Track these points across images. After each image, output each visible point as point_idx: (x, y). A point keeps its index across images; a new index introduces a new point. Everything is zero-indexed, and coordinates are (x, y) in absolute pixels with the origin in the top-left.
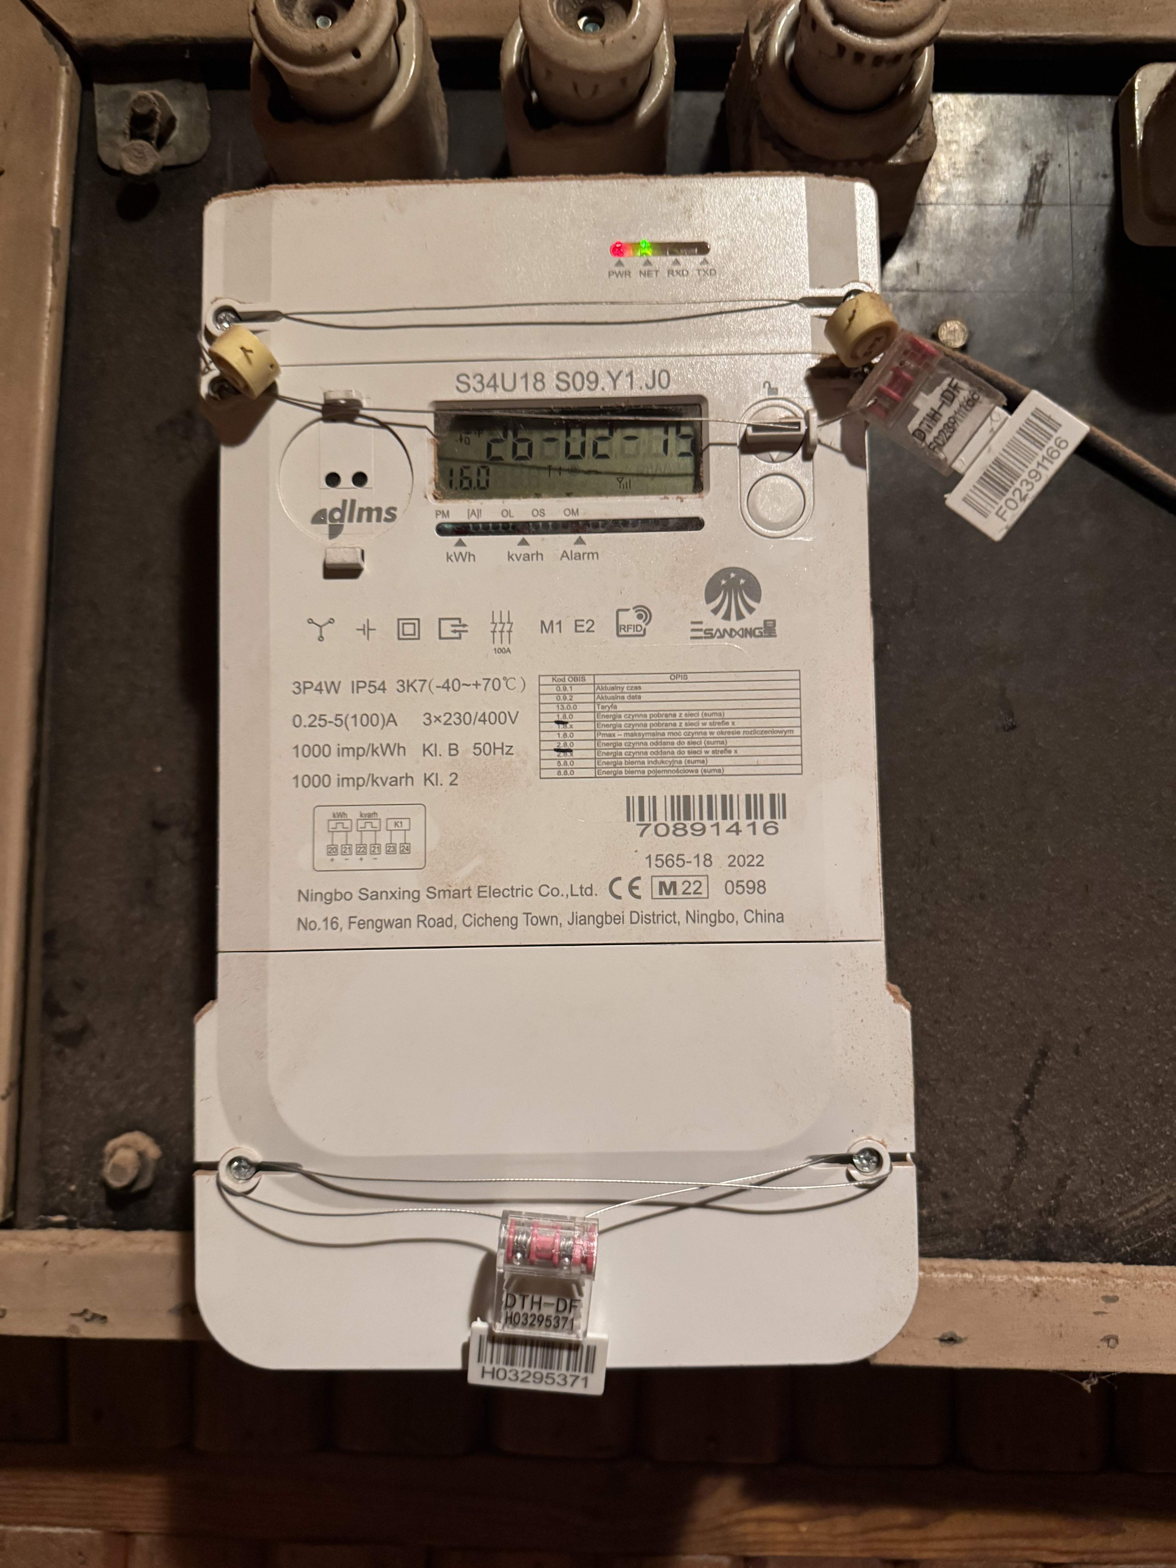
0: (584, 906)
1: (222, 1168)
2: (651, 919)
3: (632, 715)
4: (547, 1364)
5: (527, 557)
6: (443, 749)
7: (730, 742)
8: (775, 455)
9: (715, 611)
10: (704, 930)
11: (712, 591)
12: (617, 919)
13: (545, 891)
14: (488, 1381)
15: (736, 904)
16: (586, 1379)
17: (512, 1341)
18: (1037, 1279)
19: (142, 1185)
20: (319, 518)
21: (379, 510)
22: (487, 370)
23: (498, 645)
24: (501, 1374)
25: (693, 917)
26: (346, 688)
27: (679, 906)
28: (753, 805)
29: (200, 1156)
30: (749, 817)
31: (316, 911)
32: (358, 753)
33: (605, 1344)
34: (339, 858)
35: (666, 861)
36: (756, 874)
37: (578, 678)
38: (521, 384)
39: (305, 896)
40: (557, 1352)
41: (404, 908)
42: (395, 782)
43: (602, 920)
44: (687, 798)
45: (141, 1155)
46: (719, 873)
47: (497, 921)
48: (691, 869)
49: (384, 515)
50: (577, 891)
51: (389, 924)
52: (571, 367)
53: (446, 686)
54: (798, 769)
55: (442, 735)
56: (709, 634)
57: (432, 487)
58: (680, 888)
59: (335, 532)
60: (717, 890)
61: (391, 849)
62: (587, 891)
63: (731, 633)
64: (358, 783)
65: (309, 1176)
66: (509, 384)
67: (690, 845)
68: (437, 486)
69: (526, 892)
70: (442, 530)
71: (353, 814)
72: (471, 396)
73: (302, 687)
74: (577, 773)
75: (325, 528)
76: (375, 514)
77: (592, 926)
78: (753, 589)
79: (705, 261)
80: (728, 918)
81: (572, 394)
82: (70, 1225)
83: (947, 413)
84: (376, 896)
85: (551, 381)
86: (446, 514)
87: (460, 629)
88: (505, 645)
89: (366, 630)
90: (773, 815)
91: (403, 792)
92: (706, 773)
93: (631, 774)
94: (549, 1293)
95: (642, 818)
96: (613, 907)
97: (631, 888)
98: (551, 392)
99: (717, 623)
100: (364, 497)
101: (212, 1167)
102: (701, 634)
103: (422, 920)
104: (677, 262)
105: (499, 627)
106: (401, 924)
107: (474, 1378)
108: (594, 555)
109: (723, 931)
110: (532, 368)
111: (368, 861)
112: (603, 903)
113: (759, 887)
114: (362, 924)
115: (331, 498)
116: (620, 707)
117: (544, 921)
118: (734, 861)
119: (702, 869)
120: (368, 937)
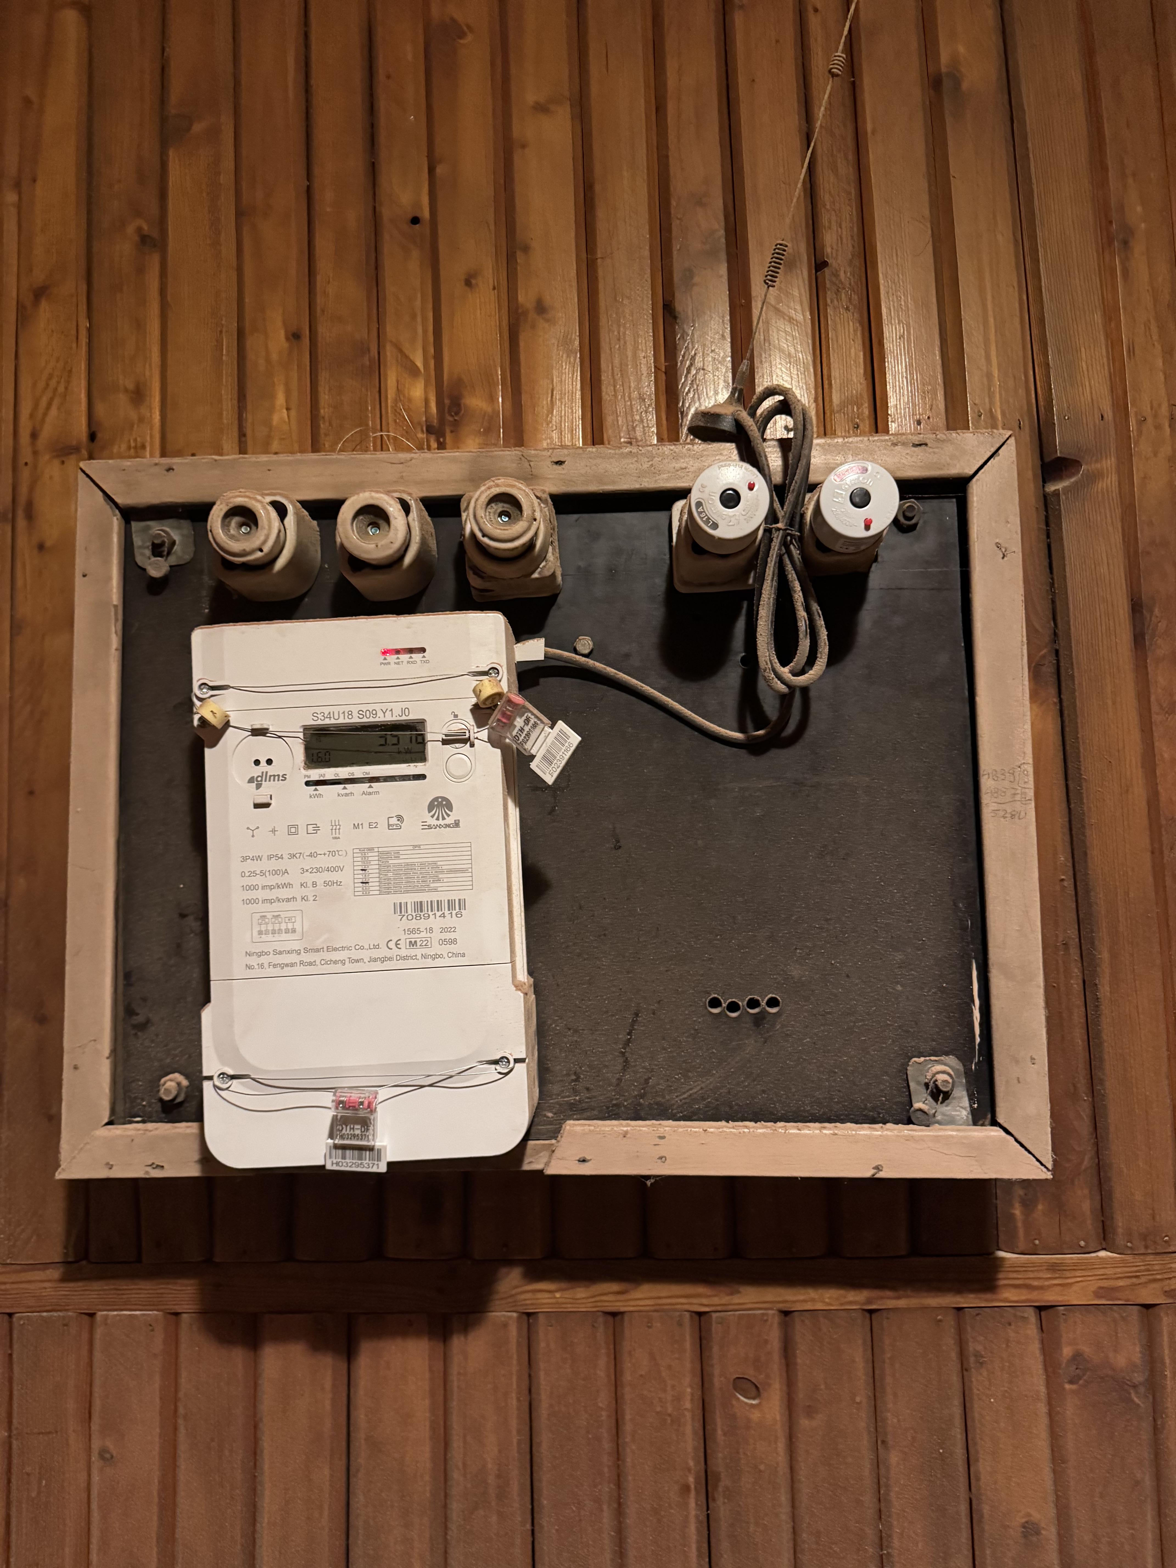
0: (376, 954)
1: (215, 1078)
2: (405, 958)
3: (394, 865)
4: (360, 1158)
5: (347, 795)
6: (310, 884)
7: (440, 876)
8: (457, 745)
9: (432, 816)
10: (430, 962)
11: (431, 807)
12: (390, 959)
13: (357, 947)
14: (335, 1168)
15: (444, 950)
16: (378, 1164)
17: (344, 1148)
18: (625, 1129)
19: (179, 1100)
20: (251, 780)
21: (278, 775)
22: (327, 710)
23: (334, 836)
24: (340, 1164)
25: (424, 956)
26: (265, 858)
27: (418, 952)
28: (451, 904)
29: (205, 1073)
30: (449, 910)
31: (253, 961)
32: (271, 888)
33: (385, 1147)
34: (263, 936)
35: (412, 931)
36: (452, 936)
37: (371, 849)
38: (342, 716)
39: (249, 954)
40: (364, 1152)
41: (293, 958)
42: (288, 900)
43: (383, 960)
44: (421, 902)
45: (179, 1084)
46: (437, 936)
47: (335, 962)
48: (423, 934)
49: (281, 778)
50: (372, 947)
51: (287, 965)
52: (364, 708)
53: (311, 855)
54: (471, 887)
55: (309, 878)
56: (430, 827)
57: (303, 764)
58: (419, 944)
59: (259, 786)
60: (435, 943)
61: (287, 931)
62: (377, 947)
63: (440, 826)
64: (271, 901)
65: (254, 1079)
66: (336, 717)
67: (422, 924)
68: (305, 764)
69: (349, 948)
70: (308, 784)
71: (269, 915)
72: (319, 722)
73: (245, 859)
74: (371, 893)
75: (254, 785)
76: (277, 777)
77: (379, 962)
78: (449, 806)
79: (424, 657)
80: (440, 956)
81: (365, 720)
82: (143, 1122)
83: (527, 729)
84: (281, 953)
85: (355, 714)
86: (309, 777)
87: (317, 829)
88: (337, 835)
89: (274, 831)
90: (460, 909)
91: (291, 905)
92: (430, 891)
93: (395, 892)
94: (357, 1124)
95: (401, 912)
96: (388, 953)
97: (396, 944)
98: (356, 720)
99: (433, 822)
100: (271, 770)
101: (210, 1078)
102: (427, 827)
103: (301, 963)
104: (411, 658)
105: (334, 827)
106: (292, 965)
107: (329, 1167)
108: (377, 793)
109: (439, 962)
110: (347, 709)
111: (277, 937)
112: (383, 952)
113: (454, 941)
114: (275, 966)
115: (257, 771)
116: (391, 862)
117: (357, 961)
118: (443, 930)
119: (429, 935)
120: (277, 971)
